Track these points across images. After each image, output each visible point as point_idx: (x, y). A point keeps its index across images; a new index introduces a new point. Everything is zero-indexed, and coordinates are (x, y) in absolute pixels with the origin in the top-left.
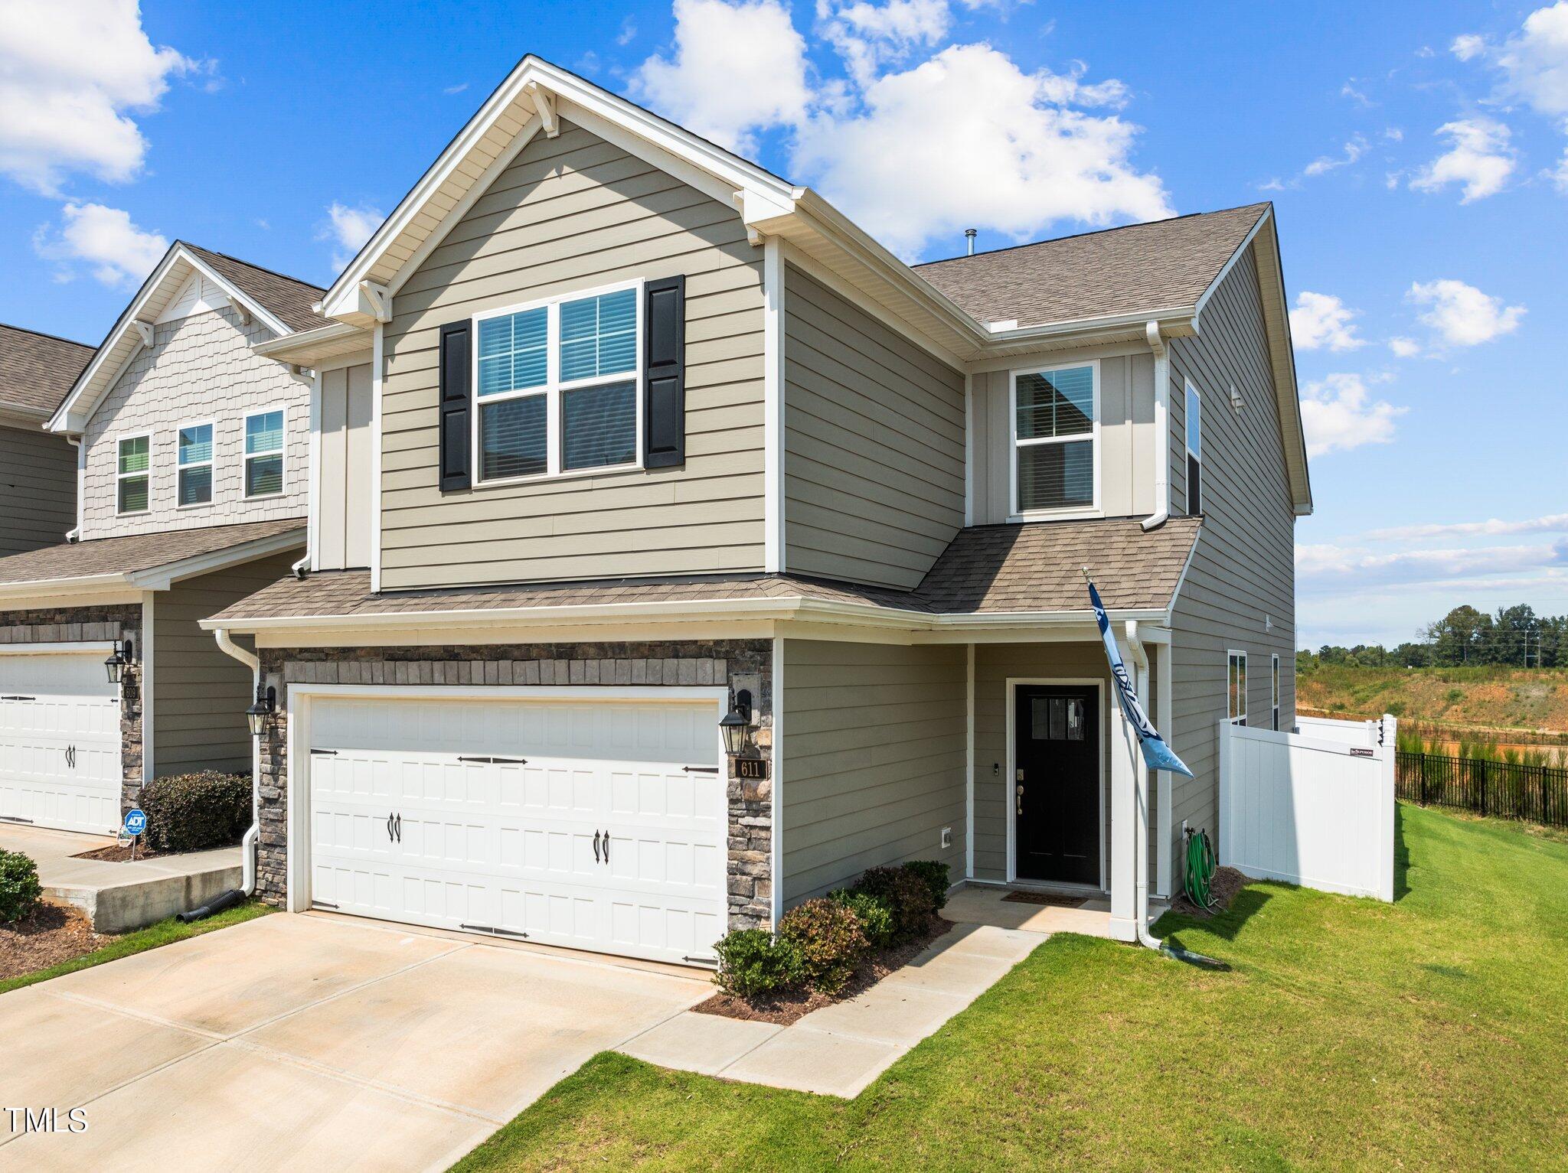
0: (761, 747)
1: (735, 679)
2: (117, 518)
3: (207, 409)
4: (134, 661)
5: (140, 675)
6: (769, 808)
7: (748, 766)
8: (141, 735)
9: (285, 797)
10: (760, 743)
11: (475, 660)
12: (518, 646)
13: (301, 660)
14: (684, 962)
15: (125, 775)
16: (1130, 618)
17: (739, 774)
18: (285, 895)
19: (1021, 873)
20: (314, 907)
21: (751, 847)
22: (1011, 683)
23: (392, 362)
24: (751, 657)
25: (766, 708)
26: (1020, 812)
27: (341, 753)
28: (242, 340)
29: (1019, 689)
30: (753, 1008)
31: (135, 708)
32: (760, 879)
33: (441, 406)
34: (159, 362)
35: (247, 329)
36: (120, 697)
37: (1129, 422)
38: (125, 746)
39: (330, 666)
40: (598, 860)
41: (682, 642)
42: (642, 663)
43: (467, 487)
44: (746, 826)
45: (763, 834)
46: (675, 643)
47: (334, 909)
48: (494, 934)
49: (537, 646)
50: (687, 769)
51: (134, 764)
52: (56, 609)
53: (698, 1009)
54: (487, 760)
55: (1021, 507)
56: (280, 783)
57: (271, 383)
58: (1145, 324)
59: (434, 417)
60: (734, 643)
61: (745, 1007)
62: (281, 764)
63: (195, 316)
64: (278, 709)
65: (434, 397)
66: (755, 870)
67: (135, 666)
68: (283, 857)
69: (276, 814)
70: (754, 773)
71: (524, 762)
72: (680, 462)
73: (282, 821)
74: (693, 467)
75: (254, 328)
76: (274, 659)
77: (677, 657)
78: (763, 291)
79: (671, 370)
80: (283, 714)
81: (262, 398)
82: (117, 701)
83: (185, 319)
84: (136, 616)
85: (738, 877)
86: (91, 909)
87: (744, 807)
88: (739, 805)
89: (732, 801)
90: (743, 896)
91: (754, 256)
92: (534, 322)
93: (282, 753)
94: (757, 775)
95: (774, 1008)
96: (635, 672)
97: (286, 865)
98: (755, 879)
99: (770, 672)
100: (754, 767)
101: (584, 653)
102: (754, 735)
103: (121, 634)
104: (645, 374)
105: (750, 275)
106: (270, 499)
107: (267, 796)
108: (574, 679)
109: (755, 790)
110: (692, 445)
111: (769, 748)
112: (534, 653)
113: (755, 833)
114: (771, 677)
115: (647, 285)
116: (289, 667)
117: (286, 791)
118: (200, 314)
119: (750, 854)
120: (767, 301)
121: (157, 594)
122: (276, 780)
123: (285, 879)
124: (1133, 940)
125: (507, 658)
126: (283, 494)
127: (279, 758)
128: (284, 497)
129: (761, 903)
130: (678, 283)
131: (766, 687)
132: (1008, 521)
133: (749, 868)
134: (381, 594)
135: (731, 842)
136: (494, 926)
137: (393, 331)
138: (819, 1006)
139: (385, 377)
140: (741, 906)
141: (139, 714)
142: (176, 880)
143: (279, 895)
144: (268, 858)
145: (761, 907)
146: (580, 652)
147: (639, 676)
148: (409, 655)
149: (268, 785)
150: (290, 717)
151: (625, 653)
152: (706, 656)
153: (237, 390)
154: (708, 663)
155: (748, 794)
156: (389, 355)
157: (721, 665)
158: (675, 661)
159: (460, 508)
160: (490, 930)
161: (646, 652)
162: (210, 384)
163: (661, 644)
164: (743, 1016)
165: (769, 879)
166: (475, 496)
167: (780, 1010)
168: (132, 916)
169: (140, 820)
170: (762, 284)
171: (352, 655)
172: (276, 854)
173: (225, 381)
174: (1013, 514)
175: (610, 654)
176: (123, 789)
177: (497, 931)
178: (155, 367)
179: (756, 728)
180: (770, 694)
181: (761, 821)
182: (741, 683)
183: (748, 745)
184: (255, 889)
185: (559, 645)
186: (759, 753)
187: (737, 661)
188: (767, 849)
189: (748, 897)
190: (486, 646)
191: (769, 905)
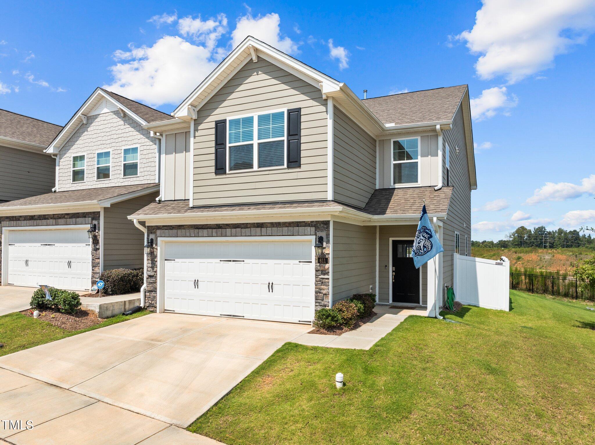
0: (326, 254)
1: (318, 233)
2: (72, 184)
3: (108, 146)
4: (97, 231)
5: (99, 235)
6: (329, 272)
7: (322, 260)
8: (99, 256)
9: (157, 275)
10: (326, 253)
11: (228, 228)
12: (243, 224)
13: (163, 229)
14: (299, 322)
15: (93, 270)
16: (435, 216)
17: (319, 262)
18: (156, 307)
19: (394, 300)
20: (165, 311)
21: (323, 285)
22: (391, 239)
23: (197, 132)
24: (323, 226)
25: (328, 242)
26: (394, 281)
27: (177, 260)
28: (122, 123)
29: (393, 241)
30: (328, 332)
31: (97, 247)
32: (325, 294)
33: (215, 147)
34: (89, 129)
35: (124, 119)
36: (91, 244)
37: (430, 156)
38: (93, 260)
39: (174, 231)
40: (269, 291)
41: (300, 222)
42: (286, 228)
43: (225, 173)
44: (321, 278)
45: (327, 281)
46: (298, 222)
47: (173, 312)
48: (232, 317)
49: (250, 223)
50: (300, 262)
51: (97, 266)
52: (65, 214)
53: (309, 333)
54: (230, 261)
55: (394, 183)
56: (155, 270)
57: (133, 138)
58: (436, 126)
59: (213, 150)
60: (317, 222)
61: (325, 331)
62: (155, 264)
63: (103, 113)
64: (154, 246)
65: (213, 144)
66: (324, 292)
67: (97, 233)
68: (155, 295)
69: (153, 281)
70: (324, 262)
71: (243, 261)
72: (299, 166)
73: (155, 283)
74: (303, 167)
75: (127, 118)
76: (152, 229)
77: (298, 226)
78: (327, 114)
79: (296, 137)
80: (156, 247)
81: (129, 143)
82: (89, 245)
83: (99, 115)
84: (98, 216)
85: (318, 294)
86: (97, 310)
87: (320, 272)
88: (319, 272)
89: (317, 271)
90: (320, 300)
91: (324, 103)
92: (249, 121)
93: (156, 260)
94: (325, 262)
95: (334, 332)
96: (284, 231)
97: (156, 298)
98: (324, 295)
99: (329, 231)
100: (324, 260)
101: (266, 226)
102: (324, 250)
103: (92, 222)
104: (288, 138)
105: (323, 108)
106: (133, 177)
107: (150, 275)
108: (263, 234)
109: (324, 267)
110: (303, 161)
111: (329, 254)
112: (249, 226)
113: (324, 280)
114: (329, 232)
115: (288, 110)
116: (158, 232)
117: (157, 273)
118: (105, 113)
119: (322, 287)
120: (328, 117)
121: (105, 209)
122: (153, 269)
123: (156, 302)
124: (434, 316)
125: (239, 228)
126: (138, 176)
127: (154, 262)
128: (138, 177)
129: (326, 302)
130: (299, 110)
131: (328, 235)
132: (390, 187)
133: (322, 291)
134: (193, 208)
135: (316, 283)
136: (232, 314)
137: (197, 122)
138: (346, 331)
139: (195, 137)
140: (319, 303)
141: (99, 249)
142: (121, 302)
143: (154, 307)
144: (150, 295)
145: (326, 303)
146: (265, 225)
147: (285, 233)
148: (204, 227)
149: (150, 271)
150: (159, 248)
151: (280, 226)
152: (308, 226)
153: (120, 140)
154: (309, 228)
155: (322, 268)
156: (196, 130)
157: (313, 229)
158: (298, 228)
159: (221, 179)
160: (231, 316)
161: (288, 225)
162: (109, 137)
163: (293, 222)
164: (325, 334)
165: (329, 294)
166: (227, 176)
167: (336, 332)
168: (109, 313)
169: (102, 284)
170: (327, 111)
171: (182, 227)
172: (153, 294)
173: (115, 136)
174: (392, 185)
175: (275, 226)
176: (92, 275)
177: (233, 316)
178: (87, 131)
179: (325, 248)
180: (329, 238)
181: (326, 277)
182: (320, 234)
183: (322, 253)
184: (145, 306)
185: (257, 223)
186: (325, 255)
187: (318, 228)
188: (328, 285)
189: (322, 300)
190: (232, 224)
191: (329, 302)
